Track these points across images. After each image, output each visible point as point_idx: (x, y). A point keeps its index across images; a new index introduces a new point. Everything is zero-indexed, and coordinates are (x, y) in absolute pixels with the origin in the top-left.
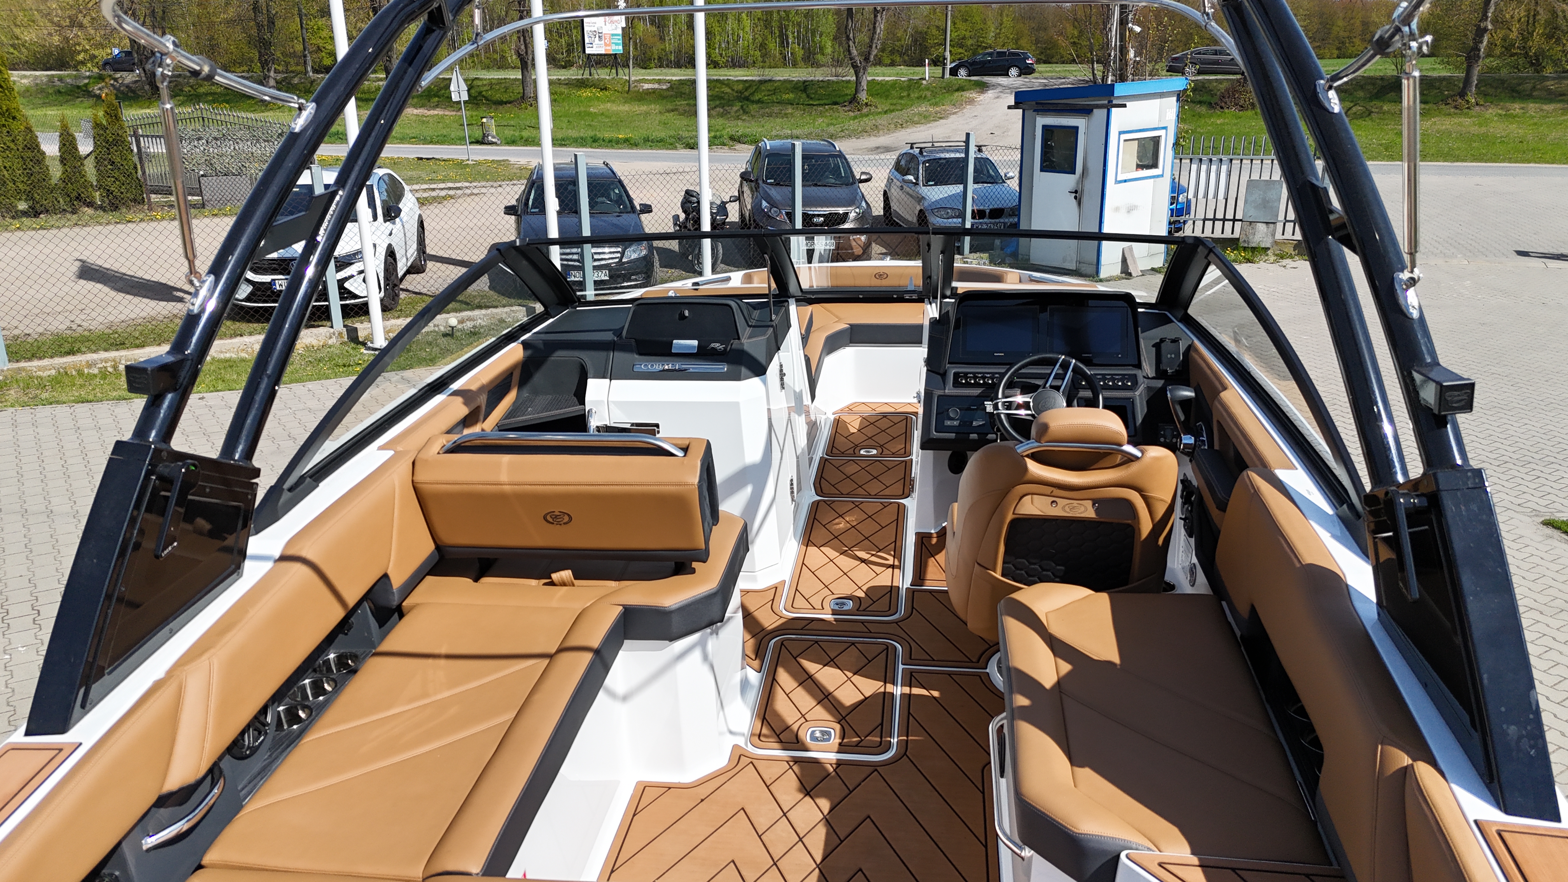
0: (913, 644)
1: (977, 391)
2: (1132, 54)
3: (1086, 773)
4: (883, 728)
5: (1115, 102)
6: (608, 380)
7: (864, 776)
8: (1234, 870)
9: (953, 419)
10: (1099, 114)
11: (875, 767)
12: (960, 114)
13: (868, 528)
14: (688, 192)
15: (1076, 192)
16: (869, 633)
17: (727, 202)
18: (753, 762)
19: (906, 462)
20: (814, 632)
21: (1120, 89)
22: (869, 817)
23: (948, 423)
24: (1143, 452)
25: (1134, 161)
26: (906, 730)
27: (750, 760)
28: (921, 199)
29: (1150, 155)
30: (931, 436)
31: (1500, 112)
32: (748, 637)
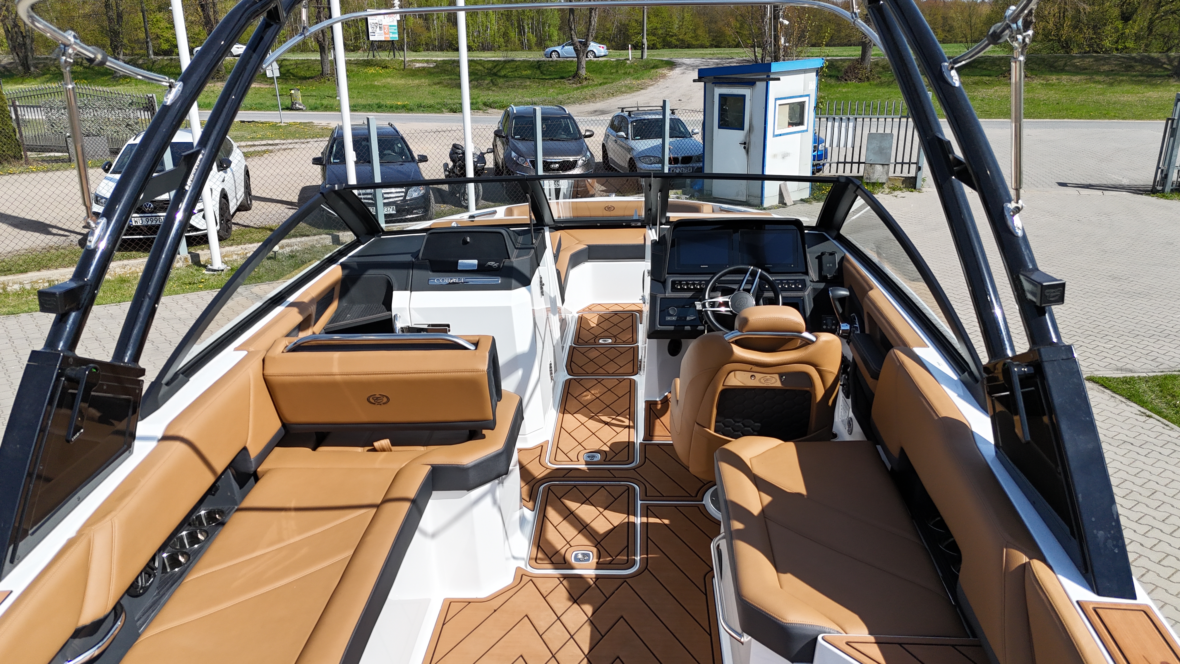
0: (647, 485)
1: (689, 295)
2: (782, 41)
3: (788, 577)
4: (629, 549)
5: (772, 76)
6: (409, 292)
7: (617, 586)
8: (900, 644)
9: (672, 315)
10: (760, 85)
11: (624, 579)
12: (656, 85)
13: (609, 398)
14: (455, 146)
15: (745, 143)
16: (614, 478)
17: (485, 153)
18: (532, 579)
19: (634, 348)
20: (573, 479)
21: (775, 67)
22: (622, 617)
23: (668, 318)
24: (817, 337)
25: (786, 120)
26: (646, 550)
27: (530, 578)
28: (630, 150)
29: (798, 115)
30: (656, 329)
31: (1042, 82)
32: (523, 484)
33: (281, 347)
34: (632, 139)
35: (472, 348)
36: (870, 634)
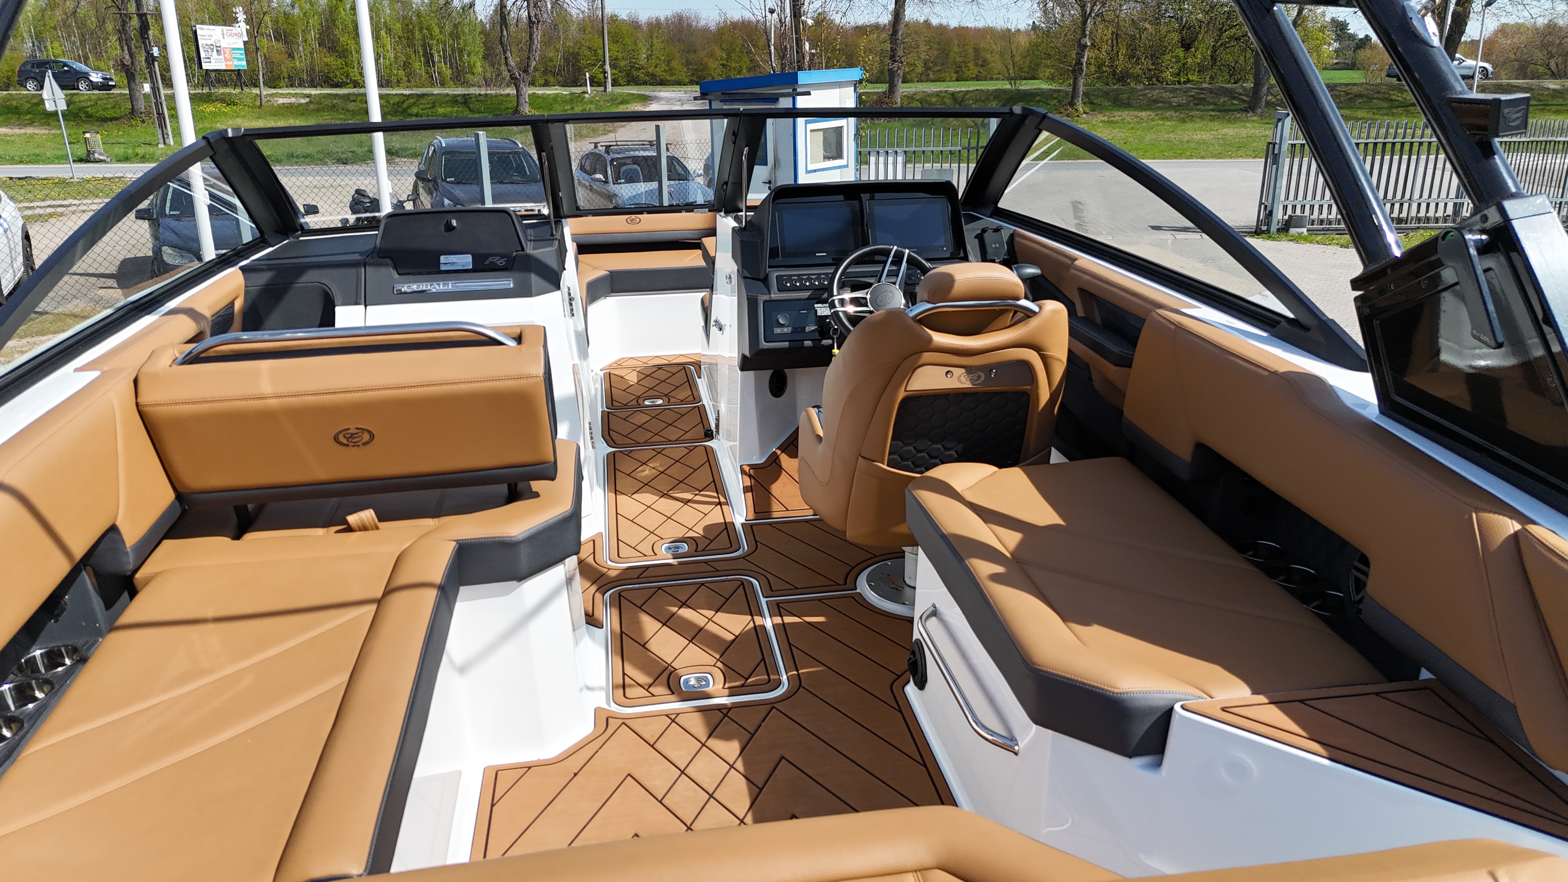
0: (769, 576)
1: (804, 295)
2: (807, 46)
4: (765, 662)
5: (799, 90)
6: (362, 307)
7: (762, 716)
8: (1302, 701)
9: (782, 326)
11: (771, 704)
13: (677, 471)
14: (358, 192)
16: (717, 572)
17: (405, 201)
18: (625, 722)
19: (698, 407)
20: (653, 579)
21: (804, 77)
22: (783, 757)
23: (778, 331)
24: (1040, 308)
25: (821, 152)
26: (793, 663)
27: (621, 721)
28: (611, 197)
29: (834, 146)
30: (761, 347)
31: (1103, 119)
33: (165, 360)
34: (614, 184)
35: (512, 344)
36: (1255, 692)
